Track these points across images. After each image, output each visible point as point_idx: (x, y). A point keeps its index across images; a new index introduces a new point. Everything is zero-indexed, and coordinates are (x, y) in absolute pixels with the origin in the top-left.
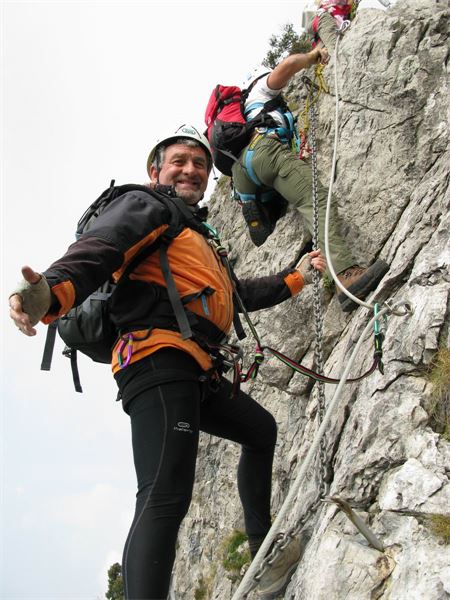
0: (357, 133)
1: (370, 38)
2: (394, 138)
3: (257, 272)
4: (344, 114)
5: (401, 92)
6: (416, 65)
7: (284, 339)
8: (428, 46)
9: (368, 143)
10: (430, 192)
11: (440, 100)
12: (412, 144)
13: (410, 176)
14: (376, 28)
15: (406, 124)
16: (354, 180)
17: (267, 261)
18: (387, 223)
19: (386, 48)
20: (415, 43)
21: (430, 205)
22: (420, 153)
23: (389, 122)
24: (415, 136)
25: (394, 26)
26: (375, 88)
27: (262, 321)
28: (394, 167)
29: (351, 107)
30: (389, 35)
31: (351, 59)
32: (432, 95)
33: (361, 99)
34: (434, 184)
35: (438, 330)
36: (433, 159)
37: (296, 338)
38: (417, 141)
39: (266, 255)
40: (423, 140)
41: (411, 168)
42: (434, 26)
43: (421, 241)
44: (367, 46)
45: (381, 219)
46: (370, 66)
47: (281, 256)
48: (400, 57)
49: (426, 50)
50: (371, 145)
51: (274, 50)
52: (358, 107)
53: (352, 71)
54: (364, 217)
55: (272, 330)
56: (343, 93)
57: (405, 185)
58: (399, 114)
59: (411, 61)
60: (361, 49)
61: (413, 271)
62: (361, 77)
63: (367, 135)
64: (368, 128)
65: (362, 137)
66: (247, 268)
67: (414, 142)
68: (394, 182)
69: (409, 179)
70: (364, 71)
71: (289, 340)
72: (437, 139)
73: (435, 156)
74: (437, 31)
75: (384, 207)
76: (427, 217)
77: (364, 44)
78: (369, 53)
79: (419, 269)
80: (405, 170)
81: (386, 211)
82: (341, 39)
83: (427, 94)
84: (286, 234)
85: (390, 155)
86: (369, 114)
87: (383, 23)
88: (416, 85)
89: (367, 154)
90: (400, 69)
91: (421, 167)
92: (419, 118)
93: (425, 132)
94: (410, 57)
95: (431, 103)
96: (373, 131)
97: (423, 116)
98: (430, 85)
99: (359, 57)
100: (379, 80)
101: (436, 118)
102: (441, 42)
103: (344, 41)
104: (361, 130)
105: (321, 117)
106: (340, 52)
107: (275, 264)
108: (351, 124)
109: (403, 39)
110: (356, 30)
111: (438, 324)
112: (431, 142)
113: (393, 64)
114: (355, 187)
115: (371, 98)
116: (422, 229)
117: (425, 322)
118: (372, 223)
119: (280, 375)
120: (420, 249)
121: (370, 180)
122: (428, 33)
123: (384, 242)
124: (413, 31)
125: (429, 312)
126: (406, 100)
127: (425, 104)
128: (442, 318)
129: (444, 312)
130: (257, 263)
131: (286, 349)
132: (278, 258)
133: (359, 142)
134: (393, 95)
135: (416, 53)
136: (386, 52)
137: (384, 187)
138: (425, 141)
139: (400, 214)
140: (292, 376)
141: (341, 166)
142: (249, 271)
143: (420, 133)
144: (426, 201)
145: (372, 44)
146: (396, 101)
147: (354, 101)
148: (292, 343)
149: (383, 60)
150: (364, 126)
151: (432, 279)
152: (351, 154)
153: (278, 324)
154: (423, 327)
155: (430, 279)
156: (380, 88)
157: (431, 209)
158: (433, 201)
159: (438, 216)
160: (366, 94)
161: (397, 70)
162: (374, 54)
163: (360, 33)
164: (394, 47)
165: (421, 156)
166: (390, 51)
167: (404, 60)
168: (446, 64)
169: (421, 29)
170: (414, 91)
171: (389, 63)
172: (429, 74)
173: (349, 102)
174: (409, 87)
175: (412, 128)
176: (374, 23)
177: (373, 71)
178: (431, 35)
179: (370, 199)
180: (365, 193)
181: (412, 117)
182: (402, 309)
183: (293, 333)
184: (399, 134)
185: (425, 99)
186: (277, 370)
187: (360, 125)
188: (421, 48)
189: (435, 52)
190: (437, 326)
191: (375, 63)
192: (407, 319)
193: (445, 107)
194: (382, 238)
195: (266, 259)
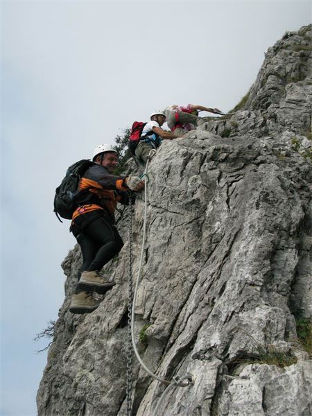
0: (161, 229)
1: (169, 162)
2: (186, 232)
3: (91, 332)
4: (152, 215)
5: (189, 200)
6: (199, 182)
7: (112, 381)
8: (206, 169)
9: (169, 236)
10: (209, 278)
11: (215, 206)
12: (199, 236)
13: (198, 259)
14: (173, 156)
15: (194, 223)
16: (159, 263)
17: (99, 323)
18: (183, 294)
19: (179, 170)
20: (198, 167)
21: (209, 288)
22: (204, 243)
23: (182, 221)
24: (201, 230)
25: (184, 155)
26: (173, 197)
27: (96, 368)
28: (187, 253)
29: (157, 210)
30: (181, 161)
31: (157, 176)
32: (211, 203)
33: (163, 205)
34: (211, 272)
35: (210, 401)
36: (213, 248)
37: (121, 380)
38: (202, 234)
39: (98, 318)
40: (206, 234)
41: (198, 254)
42: (210, 156)
43: (201, 318)
44: (167, 168)
45: (179, 291)
46: (169, 181)
47: (109, 318)
48: (189, 176)
49: (205, 172)
50: (170, 238)
51: (118, 145)
52: (162, 210)
53: (157, 185)
54: (167, 290)
55: (104, 375)
56: (151, 200)
57: (194, 266)
58: (189, 216)
59: (196, 179)
60: (163, 170)
61: (196, 345)
62: (163, 189)
63: (167, 231)
64: (169, 225)
65: (164, 231)
66: (85, 328)
67: (199, 235)
68: (187, 264)
69: (198, 262)
70: (165, 185)
71: (116, 382)
72: (215, 233)
73: (214, 245)
74: (212, 159)
75: (180, 282)
76: (206, 298)
77: (165, 167)
78: (168, 173)
79: (199, 346)
80: (195, 255)
81: (182, 285)
82: (150, 161)
83: (207, 202)
84: (113, 302)
85: (184, 244)
86: (169, 215)
87: (177, 152)
88: (200, 196)
89: (168, 244)
90: (189, 184)
91: (205, 254)
92: (202, 219)
93: (206, 228)
94: (195, 176)
95: (210, 208)
96: (172, 228)
97: (205, 217)
98: (209, 195)
99: (161, 175)
100: (175, 192)
101: (214, 219)
102: (215, 166)
103: (151, 163)
104: (164, 226)
105: (136, 217)
106: (149, 171)
107: (105, 325)
108: (157, 222)
109: (190, 164)
110: (160, 157)
111: (210, 396)
112: (211, 236)
113: (184, 181)
114: (160, 267)
115: (170, 204)
116: (203, 307)
117: (200, 395)
118: (172, 294)
119: (110, 410)
120: (201, 326)
121: (170, 262)
122: (206, 160)
123: (181, 308)
124: (196, 159)
125: (204, 387)
126: (193, 206)
127: (206, 209)
128: (213, 392)
129: (214, 387)
130: (92, 324)
131: (114, 388)
132: (107, 320)
133: (162, 235)
134: (184, 202)
135: (199, 173)
136: (179, 172)
137: (180, 268)
138: (207, 236)
139: (192, 287)
140: (119, 410)
141: (150, 252)
142: (86, 331)
143: (203, 229)
144: (206, 285)
145: (170, 167)
146: (187, 206)
147: (159, 206)
148: (118, 384)
149: (178, 177)
150: (166, 224)
151: (207, 355)
152: (158, 244)
153: (108, 370)
154: (199, 399)
155: (206, 355)
156: (176, 197)
157: (209, 292)
158: (211, 285)
159: (213, 299)
160: (166, 201)
161: (188, 184)
162: (172, 173)
163: (162, 159)
164: (184, 168)
165: (205, 246)
166: (182, 172)
167: (191, 179)
168: (219, 181)
169: (201, 158)
170: (198, 200)
171: (182, 180)
172: (208, 188)
173: (155, 206)
174: (195, 197)
175: (198, 225)
176: (171, 152)
177: (171, 185)
178: (208, 162)
179: (171, 276)
180: (167, 272)
181: (198, 218)
182: (186, 382)
183: (119, 376)
184: (189, 230)
185: (206, 205)
186: (108, 406)
187: (162, 223)
188: (202, 170)
189: (210, 173)
190: (209, 398)
191: (172, 179)
192: (190, 388)
193: (219, 212)
194: (180, 305)
195: (98, 321)
